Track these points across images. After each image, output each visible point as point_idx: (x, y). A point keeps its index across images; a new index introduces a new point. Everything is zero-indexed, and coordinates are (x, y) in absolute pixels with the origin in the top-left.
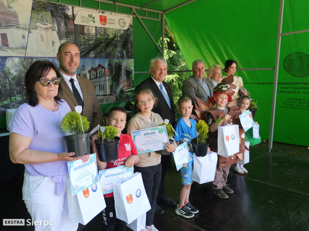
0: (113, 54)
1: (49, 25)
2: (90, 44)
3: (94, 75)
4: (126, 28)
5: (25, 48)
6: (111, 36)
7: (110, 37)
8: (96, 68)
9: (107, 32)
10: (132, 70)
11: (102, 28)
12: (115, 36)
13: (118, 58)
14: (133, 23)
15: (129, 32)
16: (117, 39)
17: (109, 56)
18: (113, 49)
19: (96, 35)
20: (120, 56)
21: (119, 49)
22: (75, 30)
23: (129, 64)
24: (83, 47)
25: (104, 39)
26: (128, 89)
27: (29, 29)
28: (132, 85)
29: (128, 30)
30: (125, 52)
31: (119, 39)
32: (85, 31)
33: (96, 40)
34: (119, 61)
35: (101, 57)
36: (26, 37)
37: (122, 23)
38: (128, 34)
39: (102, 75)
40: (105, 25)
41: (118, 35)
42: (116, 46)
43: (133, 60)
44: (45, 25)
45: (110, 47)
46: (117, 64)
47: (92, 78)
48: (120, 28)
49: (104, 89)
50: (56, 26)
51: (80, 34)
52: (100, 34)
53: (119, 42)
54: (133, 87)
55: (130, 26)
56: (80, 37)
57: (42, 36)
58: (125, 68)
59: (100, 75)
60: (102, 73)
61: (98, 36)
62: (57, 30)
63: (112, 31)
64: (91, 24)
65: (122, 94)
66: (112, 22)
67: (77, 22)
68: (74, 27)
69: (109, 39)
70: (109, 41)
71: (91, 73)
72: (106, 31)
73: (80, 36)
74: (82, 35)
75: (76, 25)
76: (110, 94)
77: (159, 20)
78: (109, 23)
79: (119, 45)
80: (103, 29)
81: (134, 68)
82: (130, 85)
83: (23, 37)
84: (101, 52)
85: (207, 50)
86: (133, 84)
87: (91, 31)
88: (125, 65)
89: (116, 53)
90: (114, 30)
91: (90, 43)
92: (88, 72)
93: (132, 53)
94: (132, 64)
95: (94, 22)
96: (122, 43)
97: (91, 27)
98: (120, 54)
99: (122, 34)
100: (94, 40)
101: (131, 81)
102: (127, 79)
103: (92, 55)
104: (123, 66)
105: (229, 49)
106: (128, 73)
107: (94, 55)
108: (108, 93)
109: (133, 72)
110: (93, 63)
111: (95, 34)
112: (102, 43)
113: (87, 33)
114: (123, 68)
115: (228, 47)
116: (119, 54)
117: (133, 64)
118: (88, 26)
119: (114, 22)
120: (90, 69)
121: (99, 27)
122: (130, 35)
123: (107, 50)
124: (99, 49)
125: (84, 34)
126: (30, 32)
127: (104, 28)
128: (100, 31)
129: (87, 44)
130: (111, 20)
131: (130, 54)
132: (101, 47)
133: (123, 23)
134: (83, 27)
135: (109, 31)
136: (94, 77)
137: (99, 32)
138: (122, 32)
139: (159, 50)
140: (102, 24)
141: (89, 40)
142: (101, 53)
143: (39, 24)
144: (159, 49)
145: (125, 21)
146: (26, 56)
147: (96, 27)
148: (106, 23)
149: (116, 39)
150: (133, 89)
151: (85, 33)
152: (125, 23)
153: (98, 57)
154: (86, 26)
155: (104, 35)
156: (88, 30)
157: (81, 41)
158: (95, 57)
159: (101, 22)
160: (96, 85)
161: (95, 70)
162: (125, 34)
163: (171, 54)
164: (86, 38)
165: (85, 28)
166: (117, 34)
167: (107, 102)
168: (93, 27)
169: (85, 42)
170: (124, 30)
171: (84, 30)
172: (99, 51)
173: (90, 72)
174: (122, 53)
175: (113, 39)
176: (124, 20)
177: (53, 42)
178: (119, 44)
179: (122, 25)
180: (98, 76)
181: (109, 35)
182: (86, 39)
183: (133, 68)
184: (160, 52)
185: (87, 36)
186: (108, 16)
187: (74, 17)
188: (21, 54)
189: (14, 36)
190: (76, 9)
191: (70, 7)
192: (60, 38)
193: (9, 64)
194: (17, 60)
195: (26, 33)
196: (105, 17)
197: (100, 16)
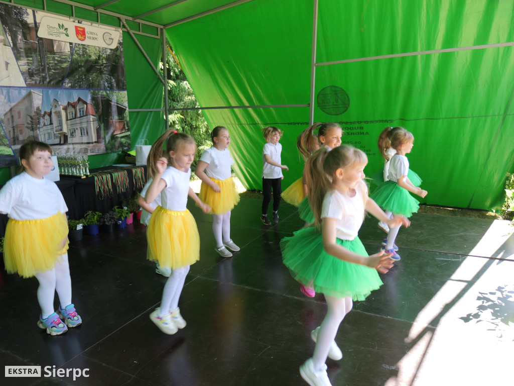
0: (97, 83)
2: (63, 68)
3: (72, 113)
4: (114, 46)
6: (94, 57)
7: (92, 58)
8: (74, 103)
9: (87, 51)
10: (126, 107)
11: (79, 44)
12: (99, 57)
13: (105, 89)
14: (123, 40)
15: (118, 53)
16: (102, 62)
17: (92, 86)
18: (97, 76)
19: (72, 54)
20: (108, 87)
21: (105, 76)
22: (40, 46)
23: (121, 98)
24: (53, 72)
25: (83, 61)
26: (122, 133)
28: (127, 128)
29: (117, 49)
30: (114, 80)
31: (105, 61)
32: (55, 48)
33: (72, 62)
34: (107, 93)
35: (80, 88)
37: (108, 39)
38: (117, 56)
39: (83, 113)
40: (83, 40)
41: (103, 56)
42: (101, 72)
43: (126, 92)
45: (94, 73)
46: (105, 98)
47: (69, 118)
48: (105, 46)
49: (87, 134)
50: (9, 38)
51: (48, 52)
52: (78, 54)
53: (105, 66)
54: (128, 130)
55: (120, 43)
56: (48, 58)
58: (116, 104)
59: (80, 114)
60: (83, 111)
61: (74, 57)
62: (12, 44)
63: (94, 50)
64: (63, 38)
65: (113, 141)
66: (94, 36)
67: (42, 33)
68: (38, 42)
69: (90, 61)
70: (90, 64)
71: (68, 111)
72: (86, 49)
73: (48, 55)
74: (51, 54)
75: (41, 39)
76: (96, 140)
77: (159, 37)
78: (90, 38)
79: (106, 71)
80: (81, 47)
81: (129, 103)
82: (124, 128)
84: (81, 79)
85: (225, 81)
86: (128, 126)
87: (64, 48)
88: (116, 99)
89: (102, 82)
90: (98, 48)
91: (63, 66)
92: (63, 109)
93: (124, 83)
94: (124, 98)
95: (67, 35)
96: (109, 68)
97: (63, 43)
98: (108, 83)
99: (108, 55)
100: (69, 62)
101: (125, 122)
102: (120, 119)
103: (67, 84)
104: (113, 100)
105: (253, 80)
106: (121, 111)
107: (70, 85)
108: (94, 139)
109: (127, 109)
110: (70, 95)
111: (69, 53)
112: (81, 66)
113: (58, 51)
114: (113, 103)
115: (252, 77)
116: (106, 84)
117: (126, 98)
118: (59, 41)
119: (96, 37)
120: (66, 104)
121: (76, 44)
122: (120, 57)
123: (89, 77)
124: (77, 75)
125: (54, 53)
127: (82, 45)
128: (76, 49)
129: (59, 67)
130: (92, 33)
131: (121, 84)
132: (81, 73)
133: (110, 39)
134: (51, 42)
135: (90, 49)
136: (73, 116)
137: (76, 51)
138: (108, 52)
139: (159, 79)
140: (80, 39)
141: (61, 62)
142: (80, 82)
144: (161, 77)
145: (112, 37)
147: (71, 44)
148: (85, 38)
149: (100, 61)
150: (129, 133)
151: (55, 51)
152: (113, 39)
153: (76, 87)
154: (56, 40)
155: (83, 55)
156: (59, 46)
157: (50, 63)
158: (72, 87)
159: (77, 37)
160: (75, 127)
161: (74, 106)
162: (113, 54)
163: (170, 85)
164: (56, 58)
165: (54, 42)
166: (101, 55)
167: (92, 152)
168: (66, 43)
169: (55, 64)
170: (111, 50)
171: (53, 47)
172: (78, 79)
173: (65, 109)
174: (110, 82)
175: (96, 62)
176: (111, 35)
177: (7, 64)
178: (105, 69)
179: (109, 42)
180: (78, 115)
181: (90, 56)
182: (57, 60)
183: (126, 104)
184: (161, 81)
185: (58, 56)
186: (87, 27)
187: (36, 26)
190: (39, 15)
191: (29, 11)
192: (18, 58)
196: (83, 29)
197: (76, 27)
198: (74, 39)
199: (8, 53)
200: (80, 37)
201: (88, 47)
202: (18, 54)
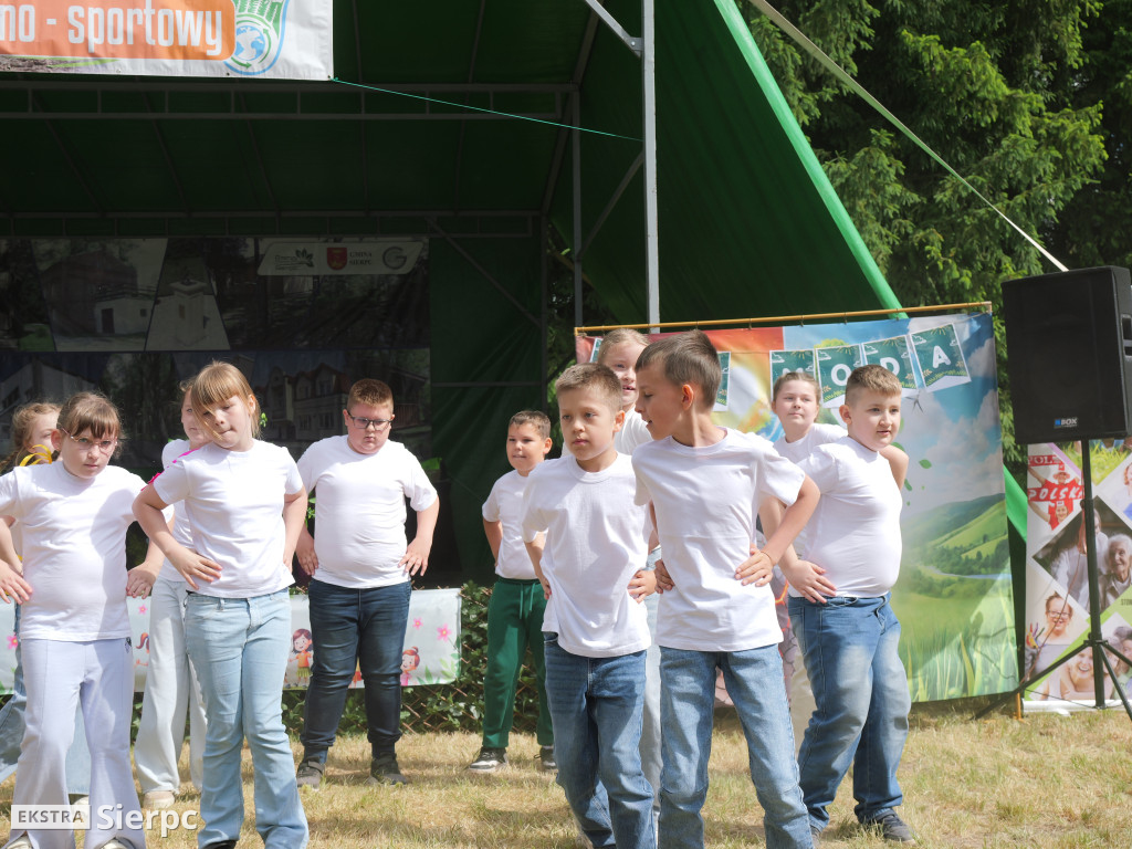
1: (199, 284)
2: (296, 318)
3: (307, 390)
4: (405, 270)
5: (145, 335)
6: (359, 294)
7: (354, 296)
8: (311, 372)
9: (347, 284)
10: (426, 379)
11: (331, 276)
12: (371, 292)
14: (428, 254)
15: (417, 279)
16: (378, 299)
19: (316, 294)
20: (387, 342)
22: (260, 288)
23: (414, 361)
25: (336, 303)
26: (410, 427)
27: (157, 296)
28: (422, 418)
29: (414, 272)
30: (401, 330)
31: (383, 298)
32: (286, 287)
33: (314, 306)
34: (381, 354)
35: (326, 347)
36: (149, 313)
37: (394, 259)
38: (411, 286)
39: (328, 390)
40: (341, 268)
41: (382, 288)
42: (373, 318)
43: (428, 350)
44: (190, 284)
45: (356, 320)
46: (375, 362)
47: (299, 398)
48: (386, 271)
50: (214, 284)
51: (272, 295)
52: (327, 292)
53: (383, 307)
54: (426, 422)
55: (420, 261)
56: (272, 304)
57: (182, 308)
59: (322, 391)
60: (328, 386)
61: (319, 297)
62: (216, 293)
63: (361, 281)
64: (302, 270)
66: (364, 258)
67: (262, 271)
68: (258, 282)
69: (351, 301)
70: (351, 305)
71: (299, 386)
72: (345, 282)
73: (271, 301)
74: (276, 298)
75: (263, 277)
77: (527, 235)
78: (355, 263)
79: (385, 314)
80: (335, 280)
81: (432, 371)
82: (416, 416)
83: (143, 313)
84: (329, 333)
86: (427, 415)
87: (303, 286)
90: (369, 278)
91: (296, 315)
92: (289, 382)
94: (423, 361)
95: (311, 265)
96: (393, 308)
97: (302, 279)
98: (385, 336)
99: (394, 286)
100: (308, 306)
101: (420, 407)
102: (406, 401)
103: (302, 341)
107: (306, 343)
109: (429, 382)
111: (311, 292)
113: (291, 292)
116: (383, 338)
117: (428, 360)
118: (294, 276)
119: (369, 258)
120: (294, 374)
121: (325, 276)
123: (347, 328)
125: (283, 296)
126: (157, 302)
127: (337, 276)
128: (325, 284)
129: (289, 317)
130: (359, 254)
133: (398, 257)
134: (279, 280)
135: (353, 281)
136: (307, 394)
137: (324, 288)
138: (395, 281)
139: (528, 319)
140: (334, 268)
141: (294, 308)
142: (328, 337)
143: (177, 285)
145: (405, 254)
146: (147, 349)
147: (318, 277)
148: (345, 264)
149: (373, 300)
150: (428, 428)
151: (285, 293)
152: (405, 257)
153: (318, 346)
154: (288, 276)
155: (337, 292)
156: (294, 284)
157: (275, 312)
158: (311, 347)
159: (330, 265)
160: (311, 413)
161: (310, 377)
162: (403, 284)
164: (286, 303)
165: (284, 281)
166: (376, 288)
168: (308, 278)
169: (283, 312)
170: (400, 276)
171: (282, 287)
173: (293, 382)
174: (392, 333)
175: (364, 300)
176: (400, 249)
177: (205, 320)
178: (383, 311)
179: (395, 264)
180: (319, 393)
181: (352, 293)
182: (288, 306)
183: (426, 373)
184: (533, 324)
185: (289, 299)
186: (352, 246)
187: (258, 259)
188: (136, 345)
189: (126, 313)
190: (265, 243)
191: (250, 242)
192: (222, 310)
193: (112, 367)
194: (128, 359)
195: (149, 304)
196: (345, 250)
197: (330, 251)
198: (322, 268)
199: (209, 305)
200: (335, 264)
201: (349, 276)
202: (224, 304)
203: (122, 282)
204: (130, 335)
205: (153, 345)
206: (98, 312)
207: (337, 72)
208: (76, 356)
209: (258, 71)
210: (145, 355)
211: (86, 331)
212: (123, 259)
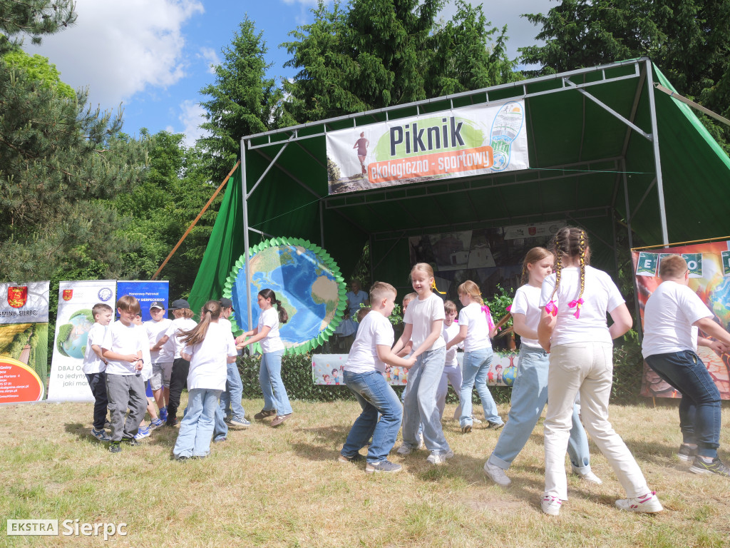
1: (484, 245)
5: (467, 264)
11: (530, 238)
22: (505, 244)
27: (470, 250)
32: (514, 243)
36: (468, 256)
44: (481, 245)
48: (551, 234)
50: (489, 244)
51: (509, 247)
56: (510, 249)
57: (479, 254)
62: (490, 247)
64: (520, 237)
67: (505, 239)
68: (504, 242)
77: (607, 215)
83: (466, 256)
95: (523, 235)
97: (520, 240)
113: (516, 245)
118: (517, 239)
119: (544, 230)
126: (470, 252)
130: (540, 229)
133: (555, 229)
134: (512, 241)
140: (532, 235)
143: (476, 246)
146: (468, 268)
148: (535, 233)
151: (514, 245)
154: (515, 239)
156: (517, 242)
159: (530, 234)
164: (515, 249)
165: (514, 241)
176: (556, 225)
177: (487, 257)
186: (538, 226)
187: (504, 234)
188: (464, 267)
189: (460, 257)
190: (506, 229)
191: (501, 228)
192: (492, 253)
193: (457, 275)
194: (462, 272)
195: (467, 253)
196: (535, 228)
197: (529, 229)
198: (527, 235)
199: (488, 251)
200: (532, 233)
201: (538, 237)
202: (493, 251)
203: (458, 246)
204: (462, 264)
205: (470, 267)
206: (451, 257)
207: (530, 166)
208: (445, 272)
209: (502, 169)
210: (467, 270)
211: (448, 264)
212: (458, 238)
